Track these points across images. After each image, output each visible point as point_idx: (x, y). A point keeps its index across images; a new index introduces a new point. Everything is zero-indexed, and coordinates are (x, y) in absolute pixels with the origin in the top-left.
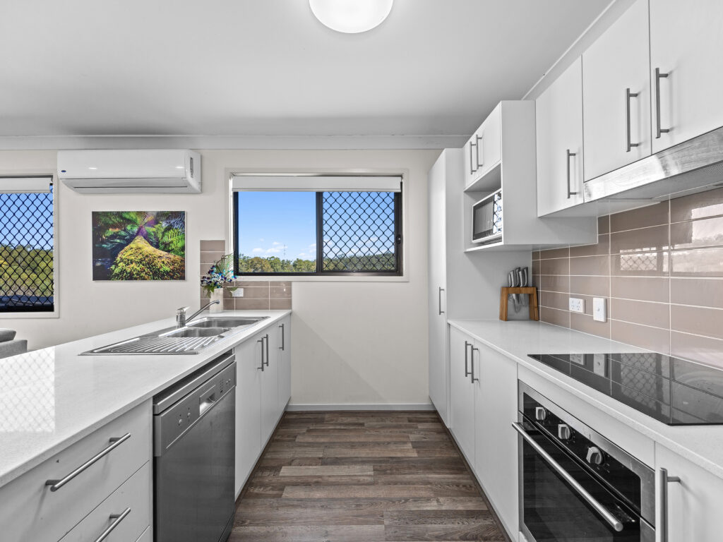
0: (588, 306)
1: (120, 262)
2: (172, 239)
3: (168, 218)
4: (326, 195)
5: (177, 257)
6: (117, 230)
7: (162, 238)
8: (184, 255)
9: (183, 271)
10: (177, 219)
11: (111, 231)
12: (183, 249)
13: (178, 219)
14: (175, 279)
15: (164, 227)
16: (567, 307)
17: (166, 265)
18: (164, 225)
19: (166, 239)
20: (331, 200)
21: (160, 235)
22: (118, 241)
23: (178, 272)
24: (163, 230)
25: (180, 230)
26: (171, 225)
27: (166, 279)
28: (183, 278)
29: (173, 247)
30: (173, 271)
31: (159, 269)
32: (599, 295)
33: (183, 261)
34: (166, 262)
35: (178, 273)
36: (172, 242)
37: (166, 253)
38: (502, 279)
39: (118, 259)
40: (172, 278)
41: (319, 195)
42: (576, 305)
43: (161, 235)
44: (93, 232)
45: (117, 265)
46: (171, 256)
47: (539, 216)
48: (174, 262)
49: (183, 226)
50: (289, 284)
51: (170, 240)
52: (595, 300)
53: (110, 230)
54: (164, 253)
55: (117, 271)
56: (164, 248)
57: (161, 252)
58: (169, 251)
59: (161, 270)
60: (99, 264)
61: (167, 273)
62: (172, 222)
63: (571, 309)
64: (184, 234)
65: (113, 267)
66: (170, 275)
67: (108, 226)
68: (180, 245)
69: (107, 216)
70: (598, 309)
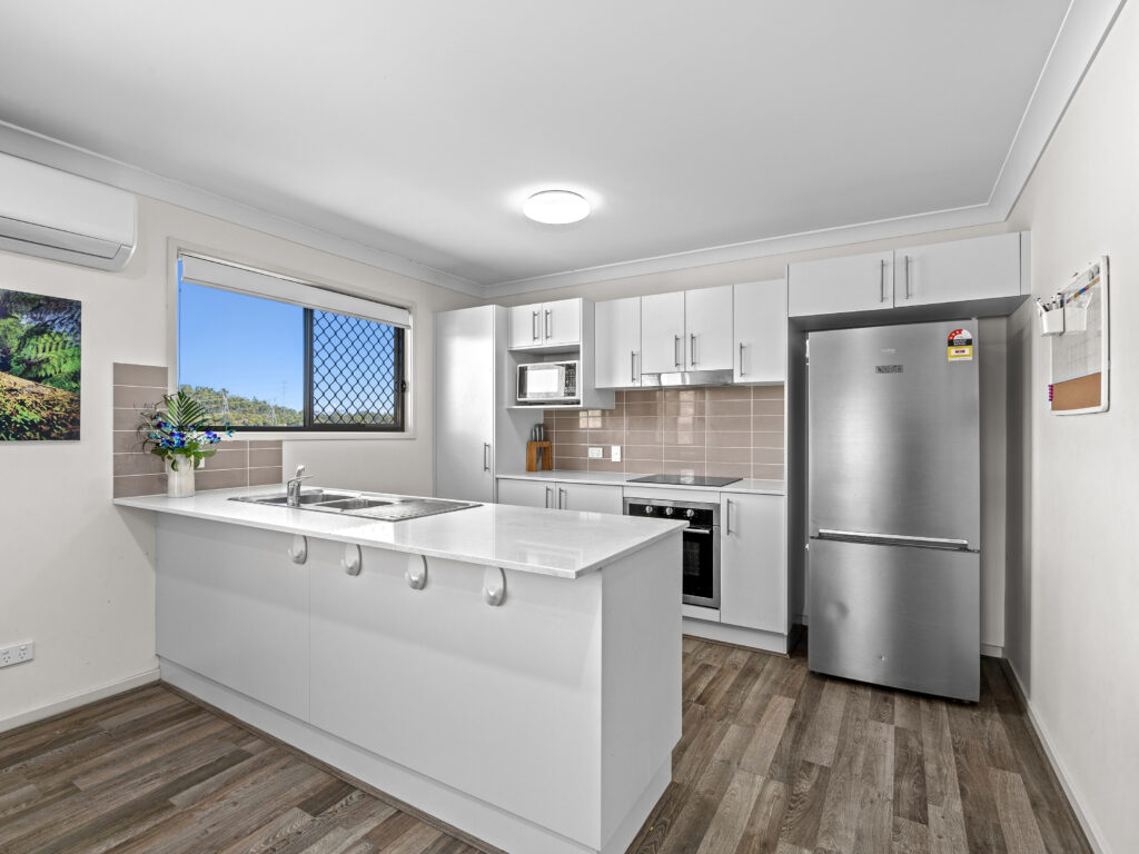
0: (607, 452)
2: (46, 355)
3: (35, 309)
4: (317, 315)
5: (60, 393)
7: (19, 349)
8: (78, 389)
9: (76, 422)
10: (59, 314)
12: (76, 376)
13: (64, 315)
14: (54, 439)
15: (25, 328)
16: (587, 455)
17: (30, 408)
18: (26, 322)
19: (29, 353)
20: (324, 324)
21: (13, 343)
23: (64, 425)
24: (21, 333)
25: (69, 339)
26: (45, 325)
27: (29, 439)
28: (74, 436)
29: (50, 371)
30: (49, 421)
31: (8, 418)
32: (617, 444)
33: (76, 401)
34: (28, 402)
35: (62, 425)
36: (48, 360)
37: (31, 383)
38: (527, 435)
40: (47, 436)
41: (308, 313)
42: (595, 453)
43: (16, 343)
46: (46, 390)
47: (597, 386)
48: (50, 404)
49: (77, 330)
50: (279, 443)
51: (41, 355)
52: (613, 448)
54: (22, 383)
56: (24, 372)
57: (15, 379)
58: (38, 380)
59: (18, 418)
61: (33, 426)
62: (47, 319)
63: (590, 455)
64: (78, 347)
66: (40, 430)
68: (68, 368)
70: (615, 454)
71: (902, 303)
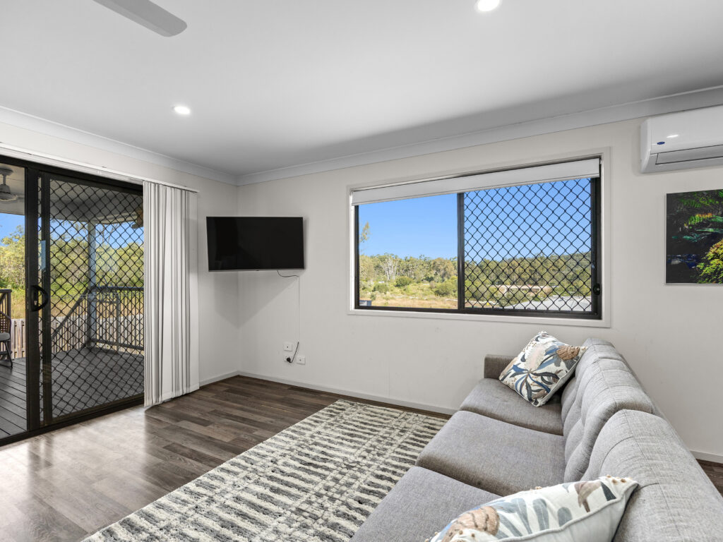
1: (713, 259)
6: (709, 216)
11: (698, 218)
22: (711, 230)
39: (710, 254)
44: (668, 220)
45: (707, 263)
53: (697, 216)
55: (708, 270)
60: (677, 262)
65: (701, 266)
67: (693, 211)
69: (693, 198)
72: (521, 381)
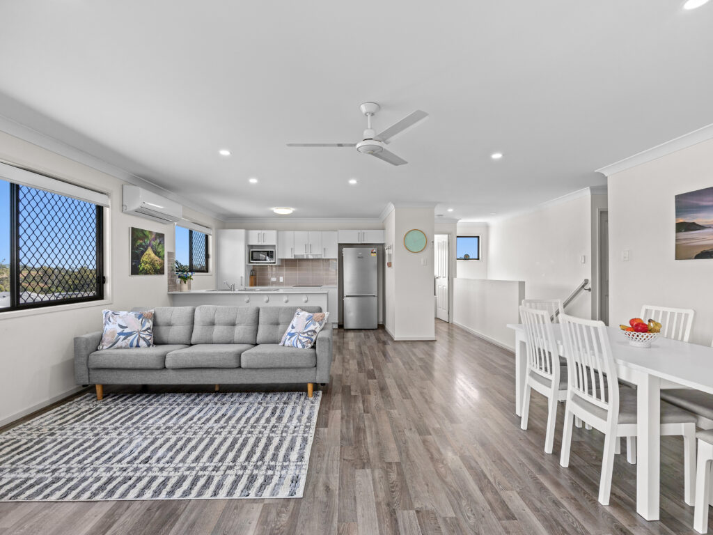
0: (278, 279)
3: (159, 237)
9: (164, 269)
10: (162, 238)
12: (164, 256)
16: (270, 280)
21: (157, 247)
24: (158, 244)
29: (161, 255)
30: (161, 269)
32: (282, 276)
36: (160, 252)
37: (159, 258)
42: (274, 279)
48: (161, 264)
56: (158, 255)
59: (157, 268)
66: (160, 272)
70: (281, 279)
71: (362, 242)
72: (137, 338)
